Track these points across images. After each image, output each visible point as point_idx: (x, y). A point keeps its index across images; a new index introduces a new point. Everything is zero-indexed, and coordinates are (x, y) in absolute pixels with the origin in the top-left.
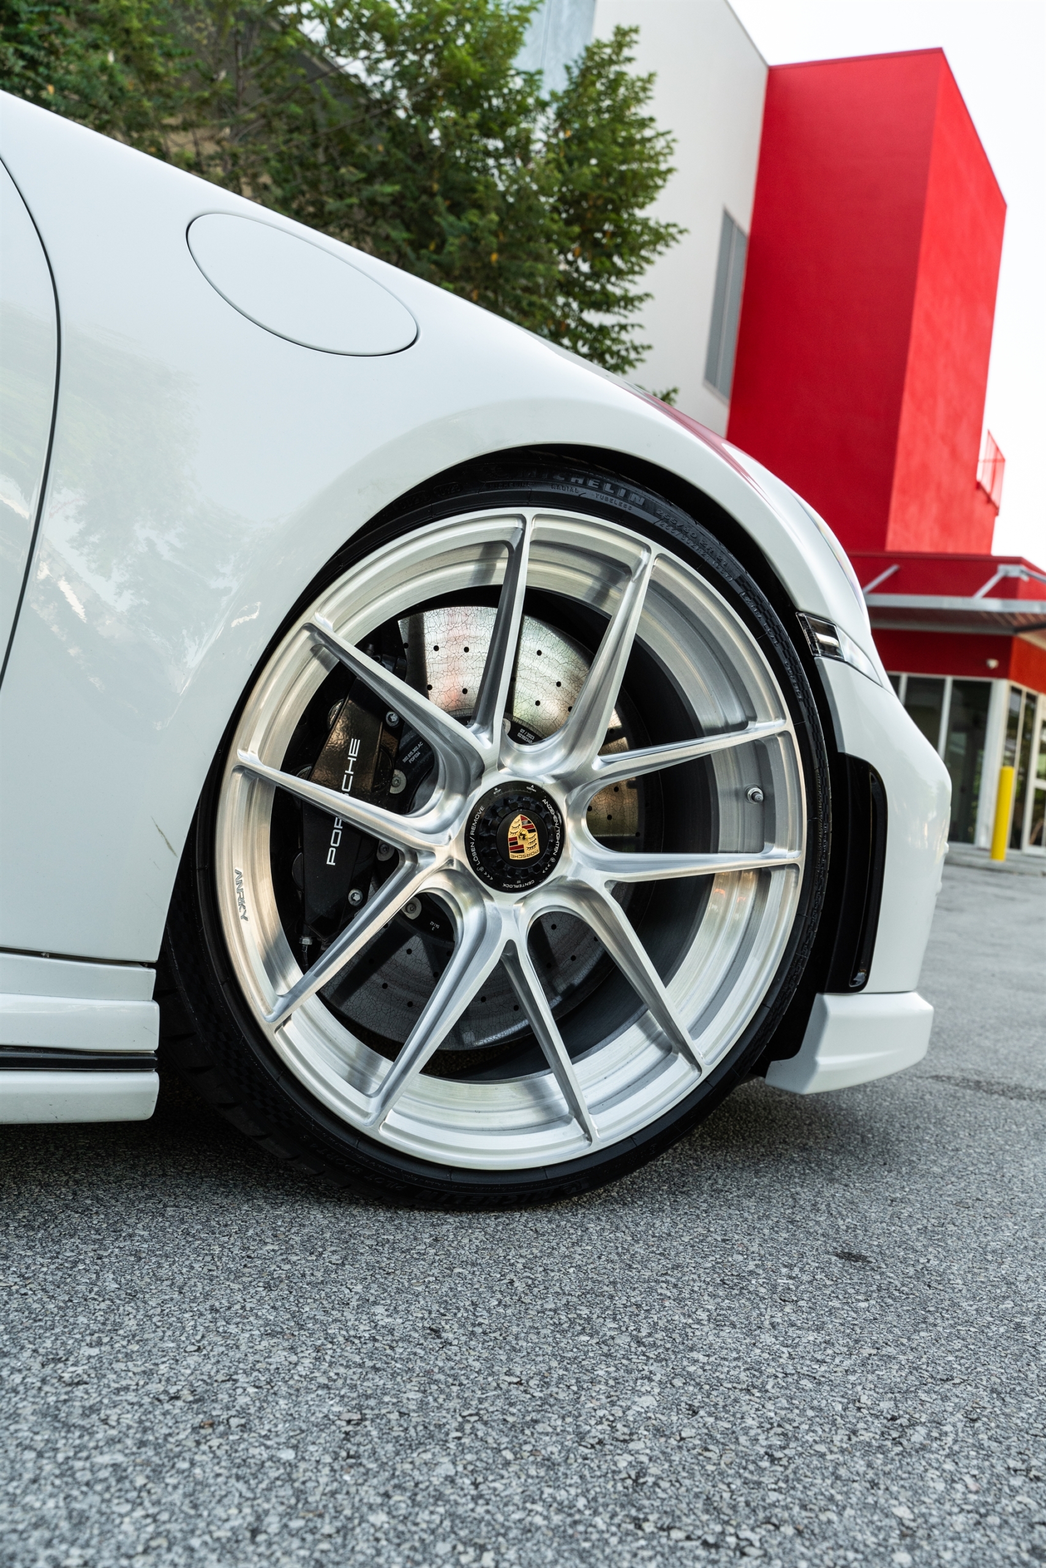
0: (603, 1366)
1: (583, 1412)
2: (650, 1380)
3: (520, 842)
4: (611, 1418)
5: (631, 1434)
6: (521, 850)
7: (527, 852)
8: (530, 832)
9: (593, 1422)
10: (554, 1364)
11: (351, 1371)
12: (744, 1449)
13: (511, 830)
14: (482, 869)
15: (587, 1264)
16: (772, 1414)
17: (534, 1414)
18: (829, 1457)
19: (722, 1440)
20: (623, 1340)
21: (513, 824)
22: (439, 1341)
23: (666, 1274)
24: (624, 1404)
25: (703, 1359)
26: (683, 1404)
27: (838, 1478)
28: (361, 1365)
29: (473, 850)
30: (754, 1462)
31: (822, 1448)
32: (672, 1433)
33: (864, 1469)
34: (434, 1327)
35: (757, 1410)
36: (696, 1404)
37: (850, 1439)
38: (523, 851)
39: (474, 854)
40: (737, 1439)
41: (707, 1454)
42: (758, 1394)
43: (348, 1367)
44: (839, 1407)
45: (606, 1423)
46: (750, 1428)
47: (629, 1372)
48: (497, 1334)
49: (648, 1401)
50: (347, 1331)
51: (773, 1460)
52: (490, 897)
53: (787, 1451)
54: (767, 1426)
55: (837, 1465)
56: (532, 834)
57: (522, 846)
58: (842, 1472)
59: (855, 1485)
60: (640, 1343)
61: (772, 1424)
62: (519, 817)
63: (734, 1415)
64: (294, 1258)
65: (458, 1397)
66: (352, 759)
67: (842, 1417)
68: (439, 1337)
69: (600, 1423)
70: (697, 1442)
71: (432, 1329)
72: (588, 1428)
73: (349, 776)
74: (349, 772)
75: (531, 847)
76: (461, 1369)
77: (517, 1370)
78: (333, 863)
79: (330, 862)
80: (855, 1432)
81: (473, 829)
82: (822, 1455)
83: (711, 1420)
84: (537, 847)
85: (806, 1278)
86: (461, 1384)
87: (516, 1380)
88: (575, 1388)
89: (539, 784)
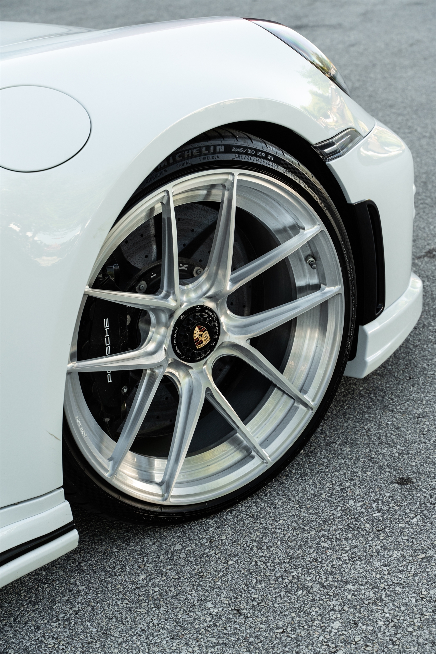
0: (313, 609)
1: (314, 640)
2: (335, 610)
3: (200, 339)
4: (326, 640)
5: (336, 647)
6: (201, 342)
7: (204, 342)
8: (203, 332)
9: (319, 645)
10: (293, 615)
11: (216, 648)
12: (381, 641)
13: (194, 335)
14: (184, 357)
15: (285, 535)
16: (387, 615)
17: (295, 649)
18: (414, 634)
19: (371, 638)
20: (316, 587)
21: (195, 332)
22: (242, 617)
23: (322, 530)
24: (328, 630)
25: (353, 588)
26: (351, 621)
27: (419, 644)
28: (218, 644)
29: (178, 350)
30: (386, 647)
31: (410, 629)
32: (352, 641)
33: (429, 636)
34: (236, 608)
35: (381, 614)
36: (357, 620)
37: (421, 620)
38: (203, 342)
39: (178, 351)
40: (377, 635)
41: (367, 648)
42: (380, 604)
43: (213, 647)
44: (414, 600)
45: (325, 644)
46: (381, 626)
47: (325, 608)
48: (263, 604)
49: (337, 625)
50: (203, 624)
51: (393, 643)
52: (191, 368)
53: (397, 636)
54: (387, 622)
55: (418, 637)
56: (205, 333)
57: (202, 340)
58: (421, 641)
59: (426, 646)
60: (324, 587)
61: (388, 621)
62: (197, 328)
63: (373, 621)
64: (156, 581)
65: (264, 650)
66: (107, 329)
67: (416, 606)
68: (241, 614)
69: (322, 645)
70: (362, 643)
71: (236, 610)
72: (318, 649)
73: (107, 337)
74: (107, 335)
75: (206, 338)
76: (258, 631)
77: (280, 624)
78: (111, 381)
79: (110, 381)
80: (422, 614)
81: (175, 340)
82: (411, 633)
83: (364, 627)
84: (209, 337)
85: (385, 508)
86: (261, 641)
87: (281, 630)
88: (306, 627)
89: (202, 304)
